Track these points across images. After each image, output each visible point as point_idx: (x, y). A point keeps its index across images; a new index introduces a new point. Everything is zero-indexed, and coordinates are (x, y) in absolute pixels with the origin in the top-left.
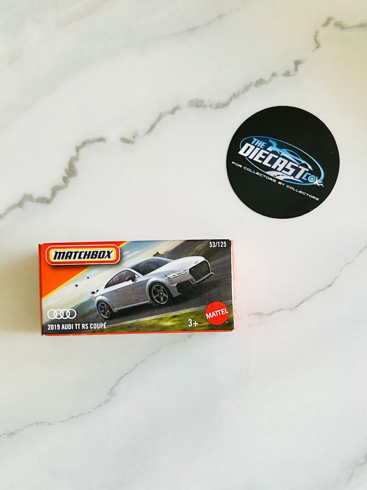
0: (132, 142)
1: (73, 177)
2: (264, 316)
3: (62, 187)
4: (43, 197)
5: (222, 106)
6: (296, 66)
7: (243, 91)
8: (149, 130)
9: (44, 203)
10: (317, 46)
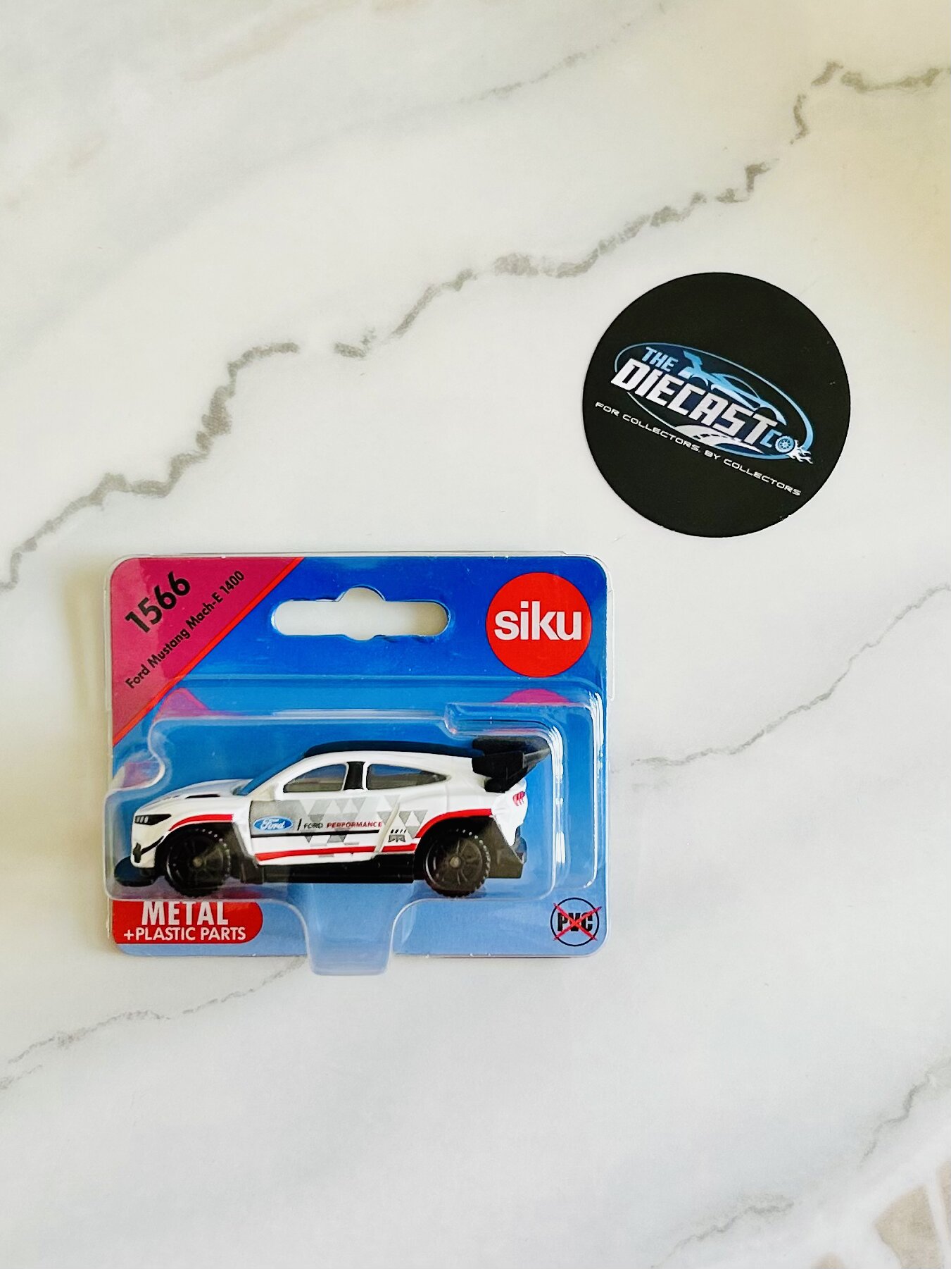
0: (360, 355)
1: (222, 434)
2: (671, 765)
3: (193, 459)
4: (150, 480)
5: (575, 270)
6: (748, 177)
7: (623, 236)
8: (402, 325)
9: (151, 494)
10: (798, 130)
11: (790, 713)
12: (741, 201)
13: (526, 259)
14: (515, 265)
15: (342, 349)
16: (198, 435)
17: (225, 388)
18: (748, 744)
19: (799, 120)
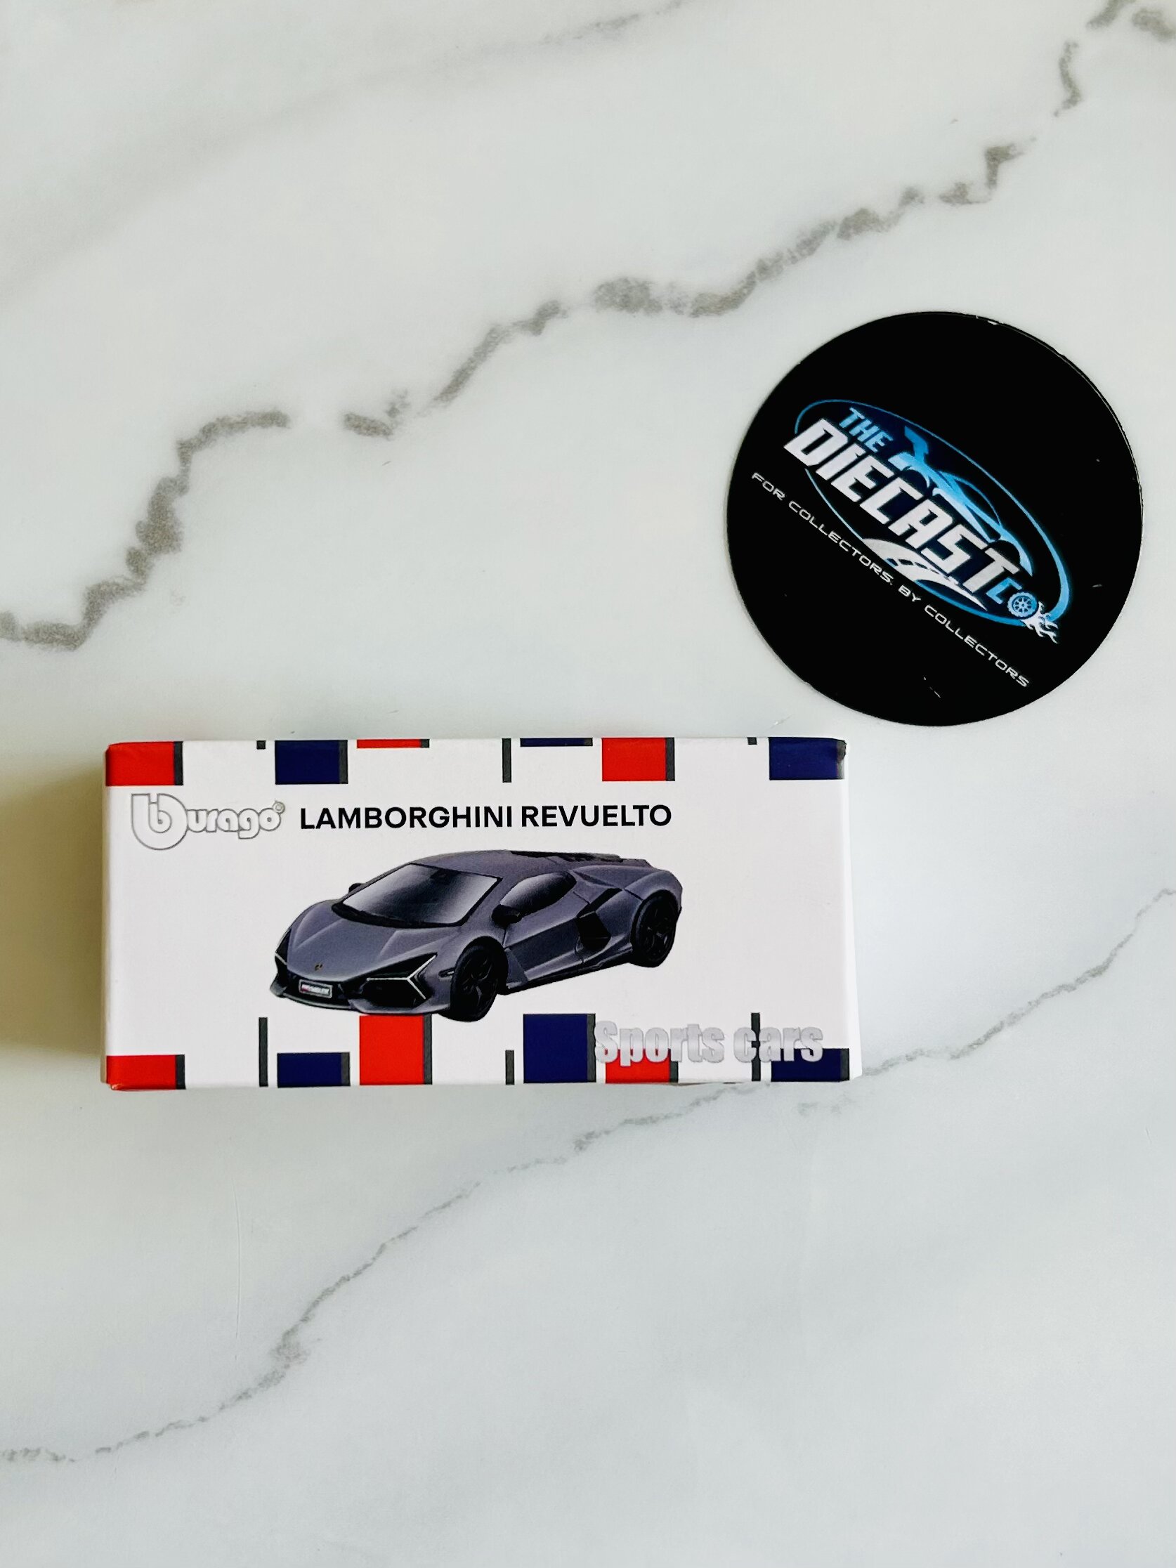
0: (384, 432)
1: (168, 552)
3: (122, 589)
4: (55, 622)
5: (719, 306)
6: (989, 166)
7: (796, 254)
8: (449, 387)
9: (55, 644)
10: (1068, 95)
11: (1045, 996)
12: (978, 202)
13: (644, 287)
14: (626, 296)
15: (357, 423)
16: (130, 553)
17: (171, 481)
18: (979, 1043)
19: (1067, 80)
